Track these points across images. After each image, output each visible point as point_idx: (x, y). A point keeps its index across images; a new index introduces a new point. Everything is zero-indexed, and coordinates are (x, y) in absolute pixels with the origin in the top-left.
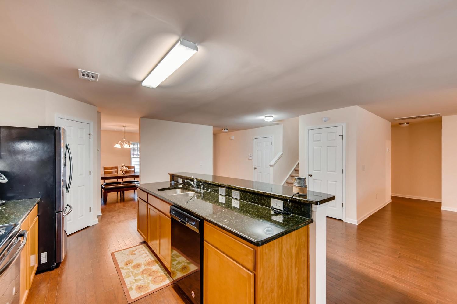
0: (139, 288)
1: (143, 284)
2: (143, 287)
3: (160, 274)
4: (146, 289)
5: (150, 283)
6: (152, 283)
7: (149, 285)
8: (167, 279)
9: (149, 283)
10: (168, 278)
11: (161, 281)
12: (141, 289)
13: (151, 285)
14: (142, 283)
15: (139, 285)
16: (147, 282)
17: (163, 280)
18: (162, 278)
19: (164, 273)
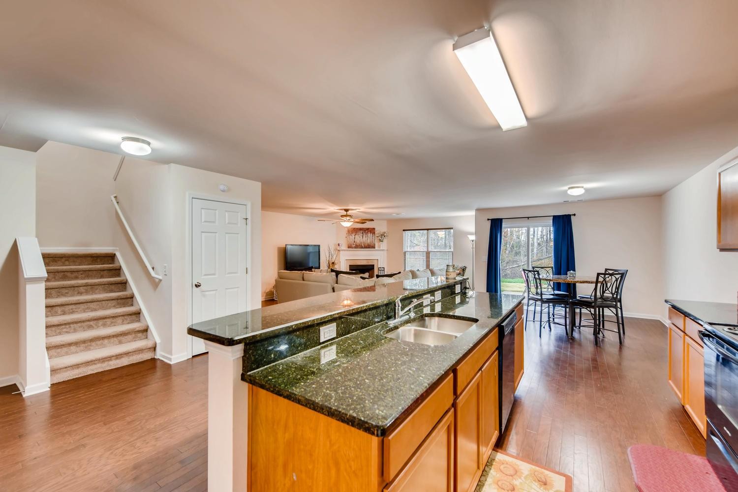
0: (545, 484)
1: (536, 484)
2: (539, 481)
3: (498, 475)
4: (536, 473)
5: (524, 476)
6: (522, 473)
7: (527, 475)
8: (496, 459)
9: (525, 478)
10: (494, 460)
11: (507, 464)
12: (544, 480)
13: (526, 473)
14: (535, 488)
15: (542, 489)
16: (527, 482)
17: (503, 464)
18: (502, 467)
19: (490, 469)
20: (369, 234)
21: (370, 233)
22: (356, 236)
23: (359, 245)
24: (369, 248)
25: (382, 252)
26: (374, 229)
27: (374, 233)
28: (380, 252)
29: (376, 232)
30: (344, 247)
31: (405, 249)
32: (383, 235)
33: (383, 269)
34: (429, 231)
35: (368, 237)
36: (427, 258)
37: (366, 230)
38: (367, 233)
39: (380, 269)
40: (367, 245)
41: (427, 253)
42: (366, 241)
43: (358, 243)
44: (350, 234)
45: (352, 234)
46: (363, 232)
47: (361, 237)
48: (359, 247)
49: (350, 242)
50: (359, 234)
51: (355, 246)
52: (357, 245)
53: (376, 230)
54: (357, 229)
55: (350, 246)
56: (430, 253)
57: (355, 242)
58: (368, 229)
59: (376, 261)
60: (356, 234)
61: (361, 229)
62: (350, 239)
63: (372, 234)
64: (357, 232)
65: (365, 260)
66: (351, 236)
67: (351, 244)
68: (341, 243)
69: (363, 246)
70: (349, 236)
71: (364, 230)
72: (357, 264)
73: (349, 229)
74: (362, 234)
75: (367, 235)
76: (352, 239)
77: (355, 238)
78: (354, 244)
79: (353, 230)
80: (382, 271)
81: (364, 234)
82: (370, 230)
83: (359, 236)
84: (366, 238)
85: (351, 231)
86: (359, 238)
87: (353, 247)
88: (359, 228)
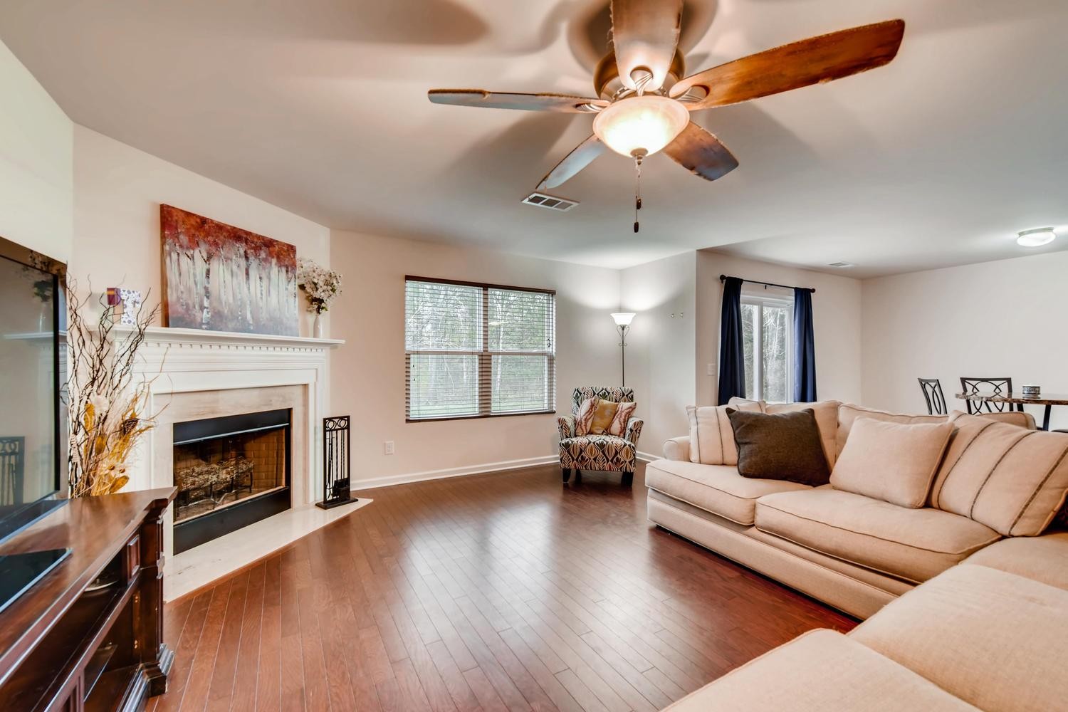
20: (275, 269)
21: (279, 265)
22: (216, 266)
23: (233, 316)
25: (321, 354)
26: (292, 249)
27: (294, 266)
28: (314, 354)
29: (298, 266)
31: (409, 346)
33: (343, 423)
34: (490, 291)
35: (269, 279)
36: (482, 372)
37: (258, 244)
38: (265, 260)
39: (331, 425)
40: (267, 319)
41: (484, 358)
42: (261, 298)
43: (224, 303)
44: (181, 246)
45: (193, 249)
46: (245, 252)
47: (239, 273)
48: (233, 324)
49: (179, 293)
50: (231, 260)
51: (212, 316)
52: (219, 311)
53: (298, 256)
54: (220, 227)
55: (179, 315)
56: (490, 356)
57: (208, 294)
58: (269, 243)
59: (299, 391)
60: (214, 251)
61: (237, 235)
62: (180, 274)
63: (284, 269)
64: (216, 244)
65: (256, 392)
66: (184, 259)
67: (187, 305)
68: (131, 291)
69: (251, 322)
70: (172, 254)
71: (253, 242)
72: (216, 413)
73: (177, 216)
74: (244, 259)
75: (264, 268)
76: (192, 279)
77: (208, 272)
78: (205, 308)
79: (197, 230)
80: (339, 432)
81: (254, 263)
82: (277, 248)
83: (228, 269)
84: (261, 287)
85: (187, 232)
86: (228, 276)
87: (199, 320)
88: (229, 228)
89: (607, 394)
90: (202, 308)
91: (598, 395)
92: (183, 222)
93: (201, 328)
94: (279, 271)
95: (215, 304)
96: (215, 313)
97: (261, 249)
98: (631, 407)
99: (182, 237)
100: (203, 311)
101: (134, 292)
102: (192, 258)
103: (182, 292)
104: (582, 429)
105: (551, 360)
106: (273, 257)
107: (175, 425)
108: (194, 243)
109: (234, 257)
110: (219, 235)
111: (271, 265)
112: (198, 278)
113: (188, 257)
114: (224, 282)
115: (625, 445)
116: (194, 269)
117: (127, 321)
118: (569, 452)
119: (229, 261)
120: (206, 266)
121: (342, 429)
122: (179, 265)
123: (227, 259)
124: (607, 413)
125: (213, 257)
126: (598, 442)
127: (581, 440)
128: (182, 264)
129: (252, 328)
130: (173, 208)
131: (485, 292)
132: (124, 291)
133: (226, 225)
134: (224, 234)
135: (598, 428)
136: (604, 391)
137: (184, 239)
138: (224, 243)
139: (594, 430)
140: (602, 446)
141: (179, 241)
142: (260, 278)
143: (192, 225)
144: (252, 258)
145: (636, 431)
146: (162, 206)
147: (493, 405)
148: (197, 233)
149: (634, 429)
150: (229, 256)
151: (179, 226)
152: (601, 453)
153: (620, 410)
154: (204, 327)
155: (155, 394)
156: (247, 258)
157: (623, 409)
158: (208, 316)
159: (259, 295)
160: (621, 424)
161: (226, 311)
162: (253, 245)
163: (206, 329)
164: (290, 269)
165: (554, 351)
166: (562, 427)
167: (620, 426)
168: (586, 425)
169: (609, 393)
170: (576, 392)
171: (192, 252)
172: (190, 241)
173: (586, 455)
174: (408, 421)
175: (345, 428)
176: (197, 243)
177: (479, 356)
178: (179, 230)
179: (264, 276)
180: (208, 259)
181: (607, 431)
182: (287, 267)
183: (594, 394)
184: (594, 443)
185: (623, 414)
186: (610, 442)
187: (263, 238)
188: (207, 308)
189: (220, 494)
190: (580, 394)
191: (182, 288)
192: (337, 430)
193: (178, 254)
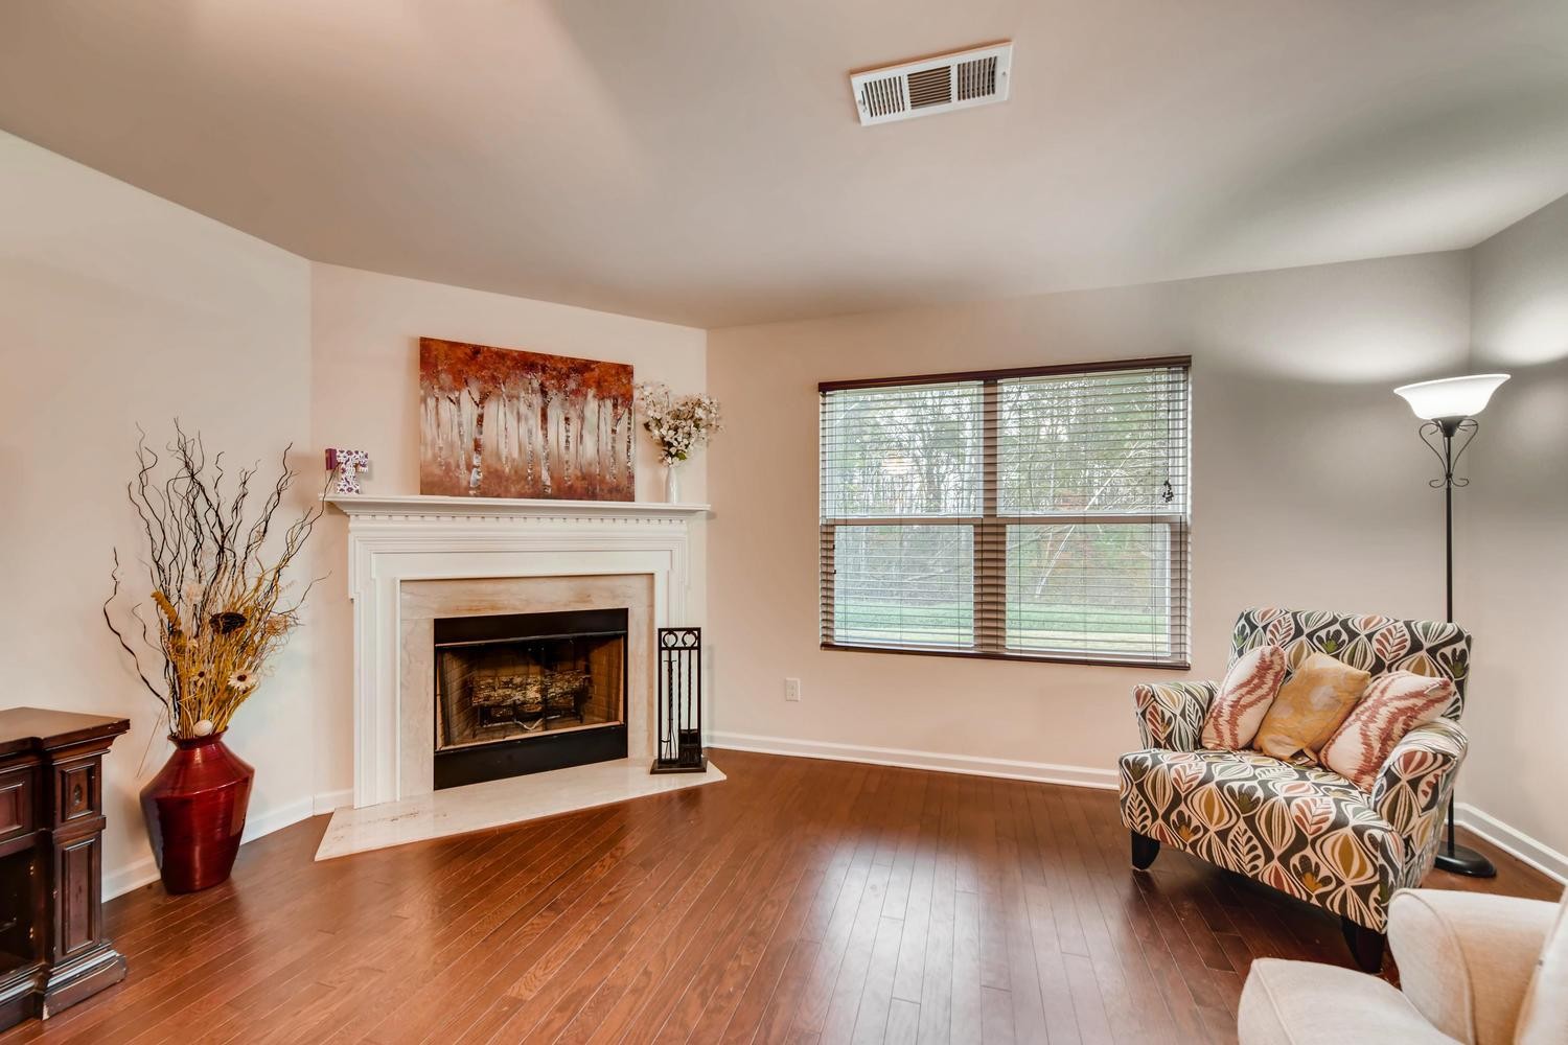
20: (592, 405)
21: (601, 397)
22: (492, 409)
23: (519, 476)
24: (593, 497)
25: (678, 528)
26: (625, 371)
27: (627, 399)
28: (664, 527)
29: (636, 394)
30: (388, 481)
31: (830, 510)
32: (687, 416)
33: (690, 640)
35: (582, 418)
36: (982, 560)
37: (563, 371)
38: (576, 392)
39: (670, 640)
40: (577, 478)
41: (986, 530)
42: (567, 448)
43: (504, 459)
44: (441, 388)
45: (459, 390)
46: (542, 385)
47: (530, 414)
48: (518, 487)
49: (437, 449)
50: (518, 398)
51: (485, 478)
52: (497, 471)
53: (637, 379)
54: (501, 355)
55: (436, 479)
56: (1004, 526)
57: (478, 447)
58: (582, 367)
59: (643, 583)
60: (490, 389)
61: (528, 363)
62: (439, 426)
63: (609, 403)
64: (494, 378)
65: (563, 583)
66: (445, 405)
67: (448, 465)
68: (353, 451)
69: (548, 483)
70: (429, 400)
71: (555, 369)
72: (499, 609)
73: (437, 350)
74: (539, 394)
75: (573, 404)
76: (456, 431)
77: (480, 419)
78: (474, 467)
79: (467, 365)
80: (685, 653)
81: (556, 400)
82: (597, 372)
83: (512, 413)
84: (567, 431)
85: (450, 370)
86: (512, 421)
87: (464, 483)
88: (516, 354)
89: (1344, 636)
90: (470, 467)
91: (1310, 636)
92: (446, 356)
93: (469, 496)
94: (599, 406)
95: (492, 461)
96: (490, 473)
97: (568, 377)
98: (1418, 694)
99: (443, 376)
100: (470, 472)
101: (357, 452)
102: (457, 402)
103: (441, 448)
104: (1218, 732)
105: (1180, 534)
106: (589, 387)
107: (437, 622)
108: (461, 381)
109: (523, 394)
110: (500, 365)
111: (586, 399)
112: (465, 428)
113: (452, 401)
114: (506, 429)
115: (1339, 824)
116: (459, 416)
117: (345, 489)
118: (1140, 787)
119: (515, 401)
120: (476, 411)
121: (691, 648)
122: (437, 413)
123: (511, 398)
124: (1320, 696)
125: (492, 397)
126: (1236, 786)
127: (1182, 765)
128: (441, 411)
129: (549, 491)
130: (432, 340)
131: (990, 390)
132: (342, 452)
133: (511, 351)
134: (508, 362)
135: (1281, 737)
136: (1337, 626)
137: (445, 378)
138: (507, 376)
139: (1265, 740)
140: (1246, 803)
141: (439, 381)
142: (567, 419)
143: (459, 359)
144: (552, 393)
145: (1414, 783)
146: (423, 340)
147: (1009, 633)
148: (465, 369)
149: (1405, 778)
150: (514, 392)
151: (439, 363)
152: (1242, 825)
153: (1377, 694)
154: (471, 492)
155: (401, 581)
156: (544, 393)
157: (1388, 695)
158: (478, 477)
159: (563, 444)
160: (1369, 745)
161: (507, 470)
162: (554, 373)
163: (476, 496)
164: (620, 401)
165: (1189, 512)
166: (1143, 714)
167: (1361, 748)
168: (1233, 722)
169: (1353, 635)
170: (1243, 621)
171: (457, 394)
172: (455, 379)
173: (1195, 812)
174: (826, 646)
175: (695, 648)
176: (466, 381)
177: (975, 526)
178: (440, 368)
179: (573, 415)
180: (480, 403)
181: (1313, 756)
182: (615, 399)
183: (1299, 632)
184: (1220, 785)
185: (1384, 713)
186: (1280, 798)
187: (573, 360)
188: (477, 467)
189: (533, 718)
190: (1253, 627)
191: (440, 443)
192: (679, 649)
193: (437, 399)
